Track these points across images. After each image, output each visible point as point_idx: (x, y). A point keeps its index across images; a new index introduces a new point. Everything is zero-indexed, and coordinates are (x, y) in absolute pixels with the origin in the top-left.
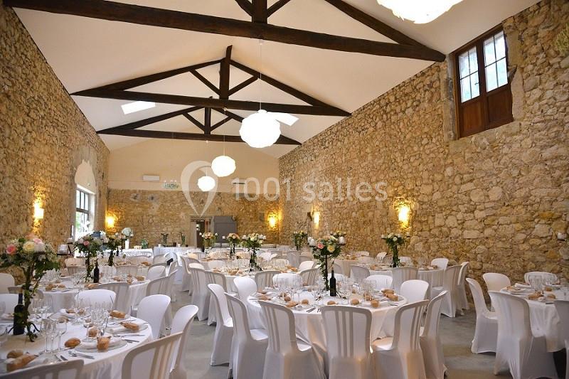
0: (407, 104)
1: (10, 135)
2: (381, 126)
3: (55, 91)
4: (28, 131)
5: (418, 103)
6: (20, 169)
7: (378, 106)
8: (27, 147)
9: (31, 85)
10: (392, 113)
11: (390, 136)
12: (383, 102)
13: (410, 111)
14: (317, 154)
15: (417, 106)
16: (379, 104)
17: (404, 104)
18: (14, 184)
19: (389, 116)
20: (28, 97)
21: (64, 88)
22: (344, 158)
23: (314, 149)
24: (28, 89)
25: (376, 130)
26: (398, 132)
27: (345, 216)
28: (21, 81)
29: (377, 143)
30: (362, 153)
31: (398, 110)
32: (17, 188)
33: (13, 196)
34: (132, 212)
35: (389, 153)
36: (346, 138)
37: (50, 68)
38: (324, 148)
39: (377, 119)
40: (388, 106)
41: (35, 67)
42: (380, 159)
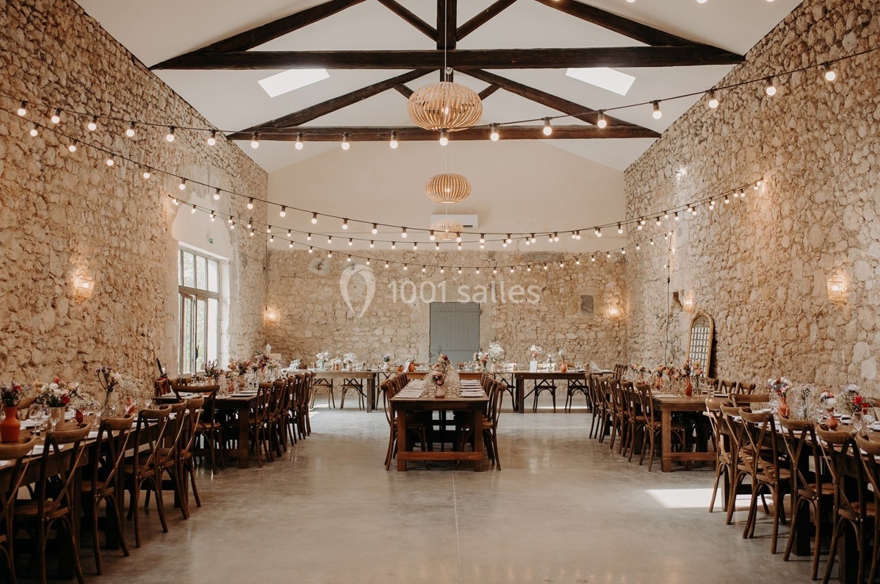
0: (844, 23)
1: (7, 155)
2: (798, 82)
3: (112, 65)
4: (48, 145)
5: (866, 19)
6: (36, 215)
7: (792, 34)
8: (48, 173)
9: (49, 61)
10: (818, 48)
11: (815, 103)
12: (801, 25)
13: (850, 40)
14: (687, 157)
15: (866, 24)
16: (794, 29)
17: (839, 26)
18: (22, 241)
19: (812, 54)
20: (44, 82)
21: (133, 58)
22: (733, 163)
23: (682, 146)
24: (43, 69)
25: (791, 92)
26: (830, 93)
27: (736, 299)
28: (24, 54)
29: (792, 124)
30: (766, 149)
31: (829, 40)
32: (29, 248)
33: (20, 263)
34: (314, 295)
35: (814, 146)
36: (737, 115)
37: (96, 25)
38: (700, 142)
39: (792, 66)
40: (811, 32)
41: (57, 25)
42: (797, 161)
